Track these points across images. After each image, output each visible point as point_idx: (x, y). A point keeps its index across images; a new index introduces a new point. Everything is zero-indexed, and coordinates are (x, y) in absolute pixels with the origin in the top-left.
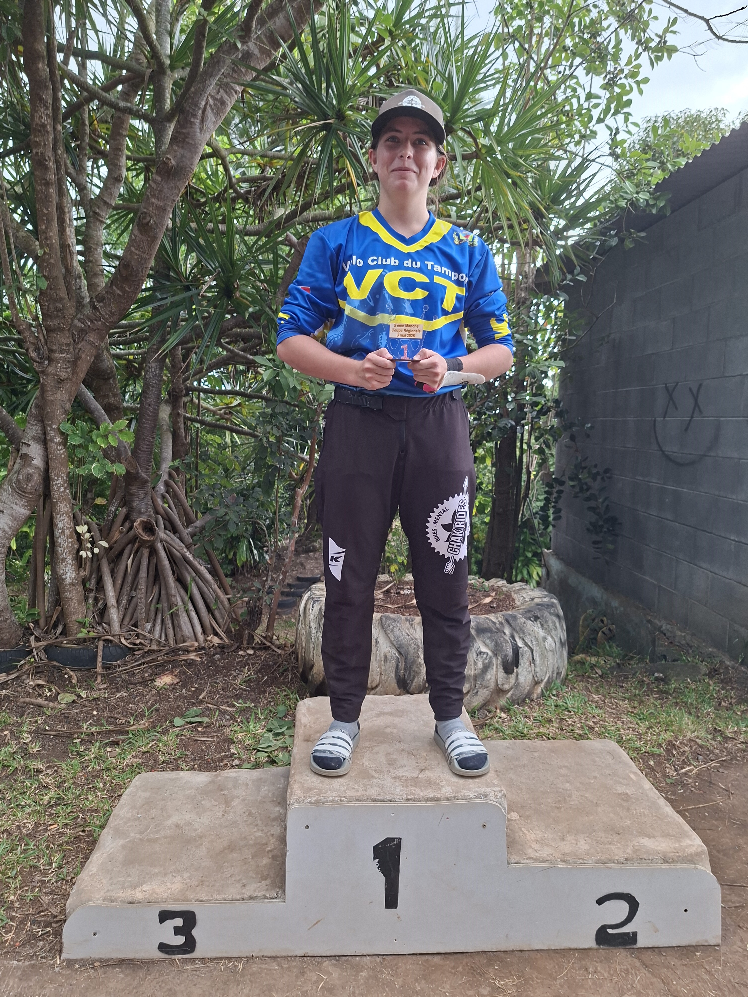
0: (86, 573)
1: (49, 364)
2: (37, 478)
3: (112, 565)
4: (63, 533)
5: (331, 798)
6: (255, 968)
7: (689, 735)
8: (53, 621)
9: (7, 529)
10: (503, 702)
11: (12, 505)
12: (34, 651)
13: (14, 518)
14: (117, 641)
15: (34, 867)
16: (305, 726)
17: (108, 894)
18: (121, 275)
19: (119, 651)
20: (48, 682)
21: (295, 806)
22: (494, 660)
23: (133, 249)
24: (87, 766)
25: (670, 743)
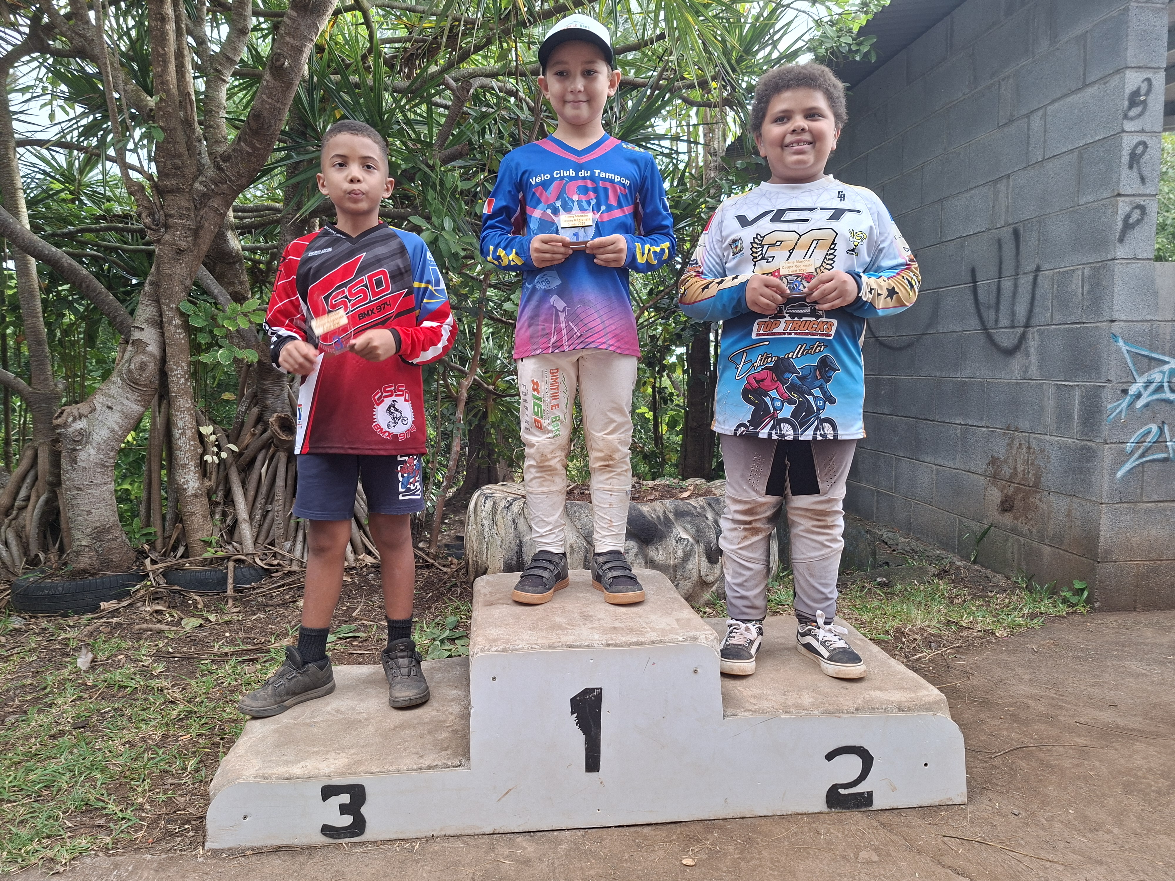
0: (212, 483)
1: (166, 232)
2: (152, 368)
3: (243, 475)
4: (183, 433)
5: (521, 646)
6: (436, 847)
7: (919, 624)
8: (172, 542)
9: (116, 428)
10: (707, 596)
11: (122, 400)
12: (151, 574)
13: (125, 416)
14: (251, 561)
15: (165, 771)
16: (485, 595)
17: (261, 772)
18: (250, 129)
19: (253, 572)
20: (169, 607)
21: (480, 654)
22: (696, 547)
23: (264, 97)
24: (222, 683)
25: (898, 630)
